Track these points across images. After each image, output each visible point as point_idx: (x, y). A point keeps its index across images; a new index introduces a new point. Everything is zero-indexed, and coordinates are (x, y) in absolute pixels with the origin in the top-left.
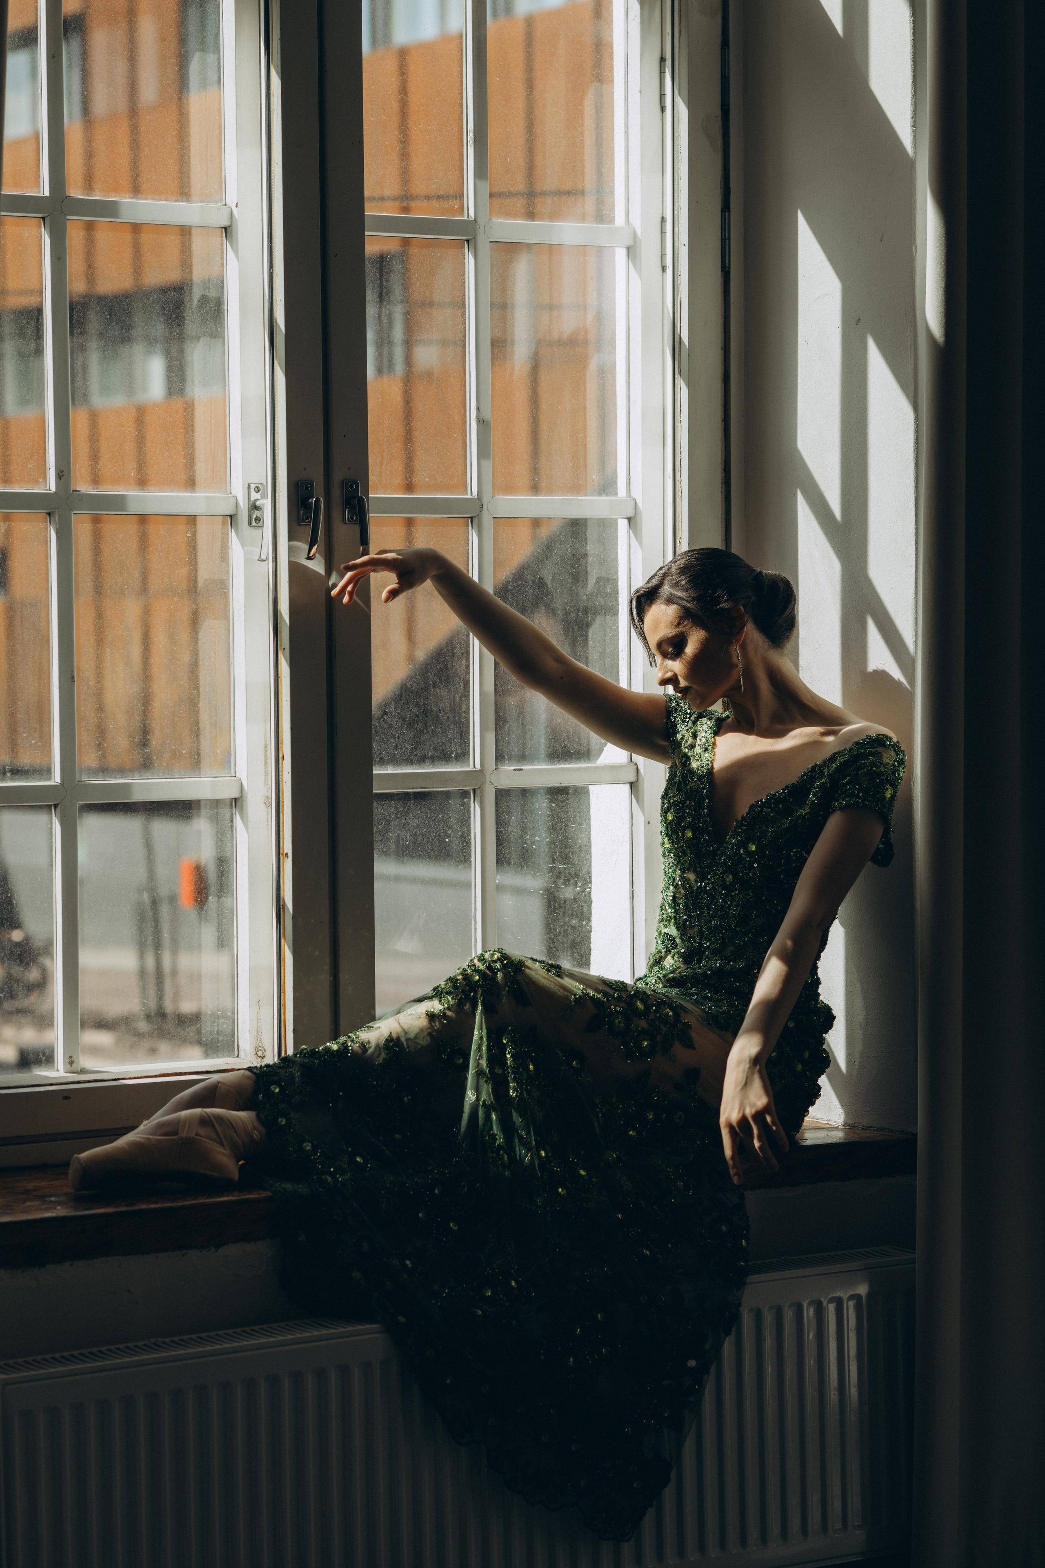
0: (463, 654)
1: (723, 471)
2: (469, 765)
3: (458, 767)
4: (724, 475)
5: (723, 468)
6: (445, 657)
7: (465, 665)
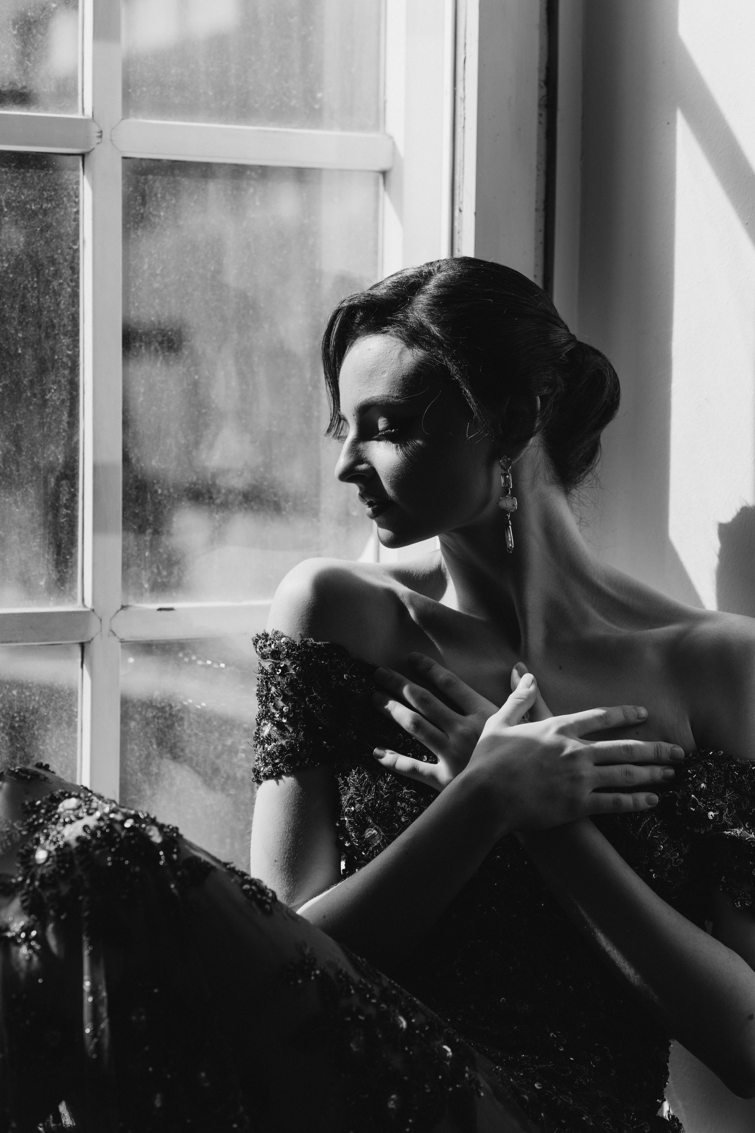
0: (63, 401)
1: (543, 84)
2: (75, 599)
3: (51, 603)
4: (544, 91)
5: (543, 77)
6: (27, 407)
7: (68, 423)
